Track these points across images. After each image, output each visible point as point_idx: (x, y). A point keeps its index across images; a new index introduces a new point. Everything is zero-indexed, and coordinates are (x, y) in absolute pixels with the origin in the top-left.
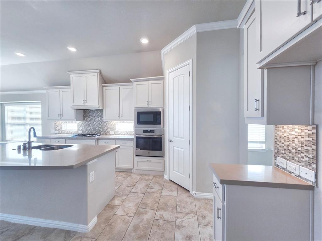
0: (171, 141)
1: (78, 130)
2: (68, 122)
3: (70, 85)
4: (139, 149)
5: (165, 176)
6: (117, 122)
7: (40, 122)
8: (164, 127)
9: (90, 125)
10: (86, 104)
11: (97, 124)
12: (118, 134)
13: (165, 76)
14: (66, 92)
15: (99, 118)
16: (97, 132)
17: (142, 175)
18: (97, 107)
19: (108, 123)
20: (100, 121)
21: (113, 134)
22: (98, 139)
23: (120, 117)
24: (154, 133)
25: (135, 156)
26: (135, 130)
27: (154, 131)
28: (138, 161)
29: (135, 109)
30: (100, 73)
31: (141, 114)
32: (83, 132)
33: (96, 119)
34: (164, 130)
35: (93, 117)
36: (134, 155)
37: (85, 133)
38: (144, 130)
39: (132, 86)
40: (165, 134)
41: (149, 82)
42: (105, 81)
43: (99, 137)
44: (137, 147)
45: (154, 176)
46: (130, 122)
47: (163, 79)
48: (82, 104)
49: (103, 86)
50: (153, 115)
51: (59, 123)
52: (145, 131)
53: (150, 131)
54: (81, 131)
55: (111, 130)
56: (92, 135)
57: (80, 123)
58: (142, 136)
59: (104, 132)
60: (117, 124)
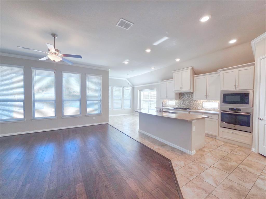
0: (262, 120)
1: (176, 105)
2: (170, 100)
3: (173, 79)
4: (225, 122)
5: (253, 149)
6: (203, 101)
7: (156, 100)
8: (253, 106)
9: (183, 102)
10: (182, 90)
11: (188, 102)
12: (204, 110)
13: (256, 62)
14: (170, 83)
15: (189, 98)
16: (188, 107)
17: (227, 143)
18: (189, 91)
19: (196, 101)
20: (190, 100)
21: (200, 110)
22: (190, 112)
23: (207, 97)
24: (241, 111)
25: (219, 127)
26: (221, 107)
27: (241, 109)
28: (222, 131)
29: (221, 92)
30: (193, 69)
31: (227, 95)
32: (179, 107)
33: (187, 98)
34: (253, 109)
35: (185, 97)
36: (219, 125)
37: (181, 107)
38: (229, 108)
39: (219, 74)
40: (254, 113)
41: (237, 69)
42: (195, 73)
43: (190, 110)
44: (222, 120)
45: (239, 146)
46: (215, 101)
47: (254, 65)
48: (180, 89)
49: (194, 77)
50: (240, 96)
51: (165, 100)
52: (231, 109)
53: (236, 109)
54: (177, 106)
55: (199, 107)
56: (186, 109)
57: (177, 101)
58: (227, 112)
59: (193, 107)
60: (203, 102)
